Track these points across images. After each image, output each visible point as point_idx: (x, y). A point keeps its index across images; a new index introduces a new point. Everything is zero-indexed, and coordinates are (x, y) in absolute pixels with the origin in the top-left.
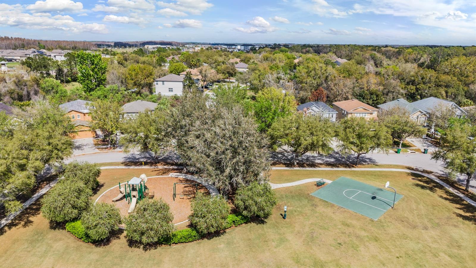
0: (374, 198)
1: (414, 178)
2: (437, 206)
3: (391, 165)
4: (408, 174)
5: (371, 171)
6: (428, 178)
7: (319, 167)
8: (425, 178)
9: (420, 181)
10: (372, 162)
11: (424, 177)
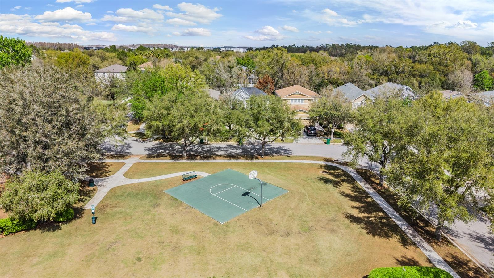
0: (246, 194)
1: (326, 171)
2: (327, 204)
3: (307, 157)
4: (321, 166)
5: (275, 163)
6: (343, 171)
7: (214, 159)
8: (339, 171)
9: (331, 174)
10: (287, 153)
11: (338, 169)
